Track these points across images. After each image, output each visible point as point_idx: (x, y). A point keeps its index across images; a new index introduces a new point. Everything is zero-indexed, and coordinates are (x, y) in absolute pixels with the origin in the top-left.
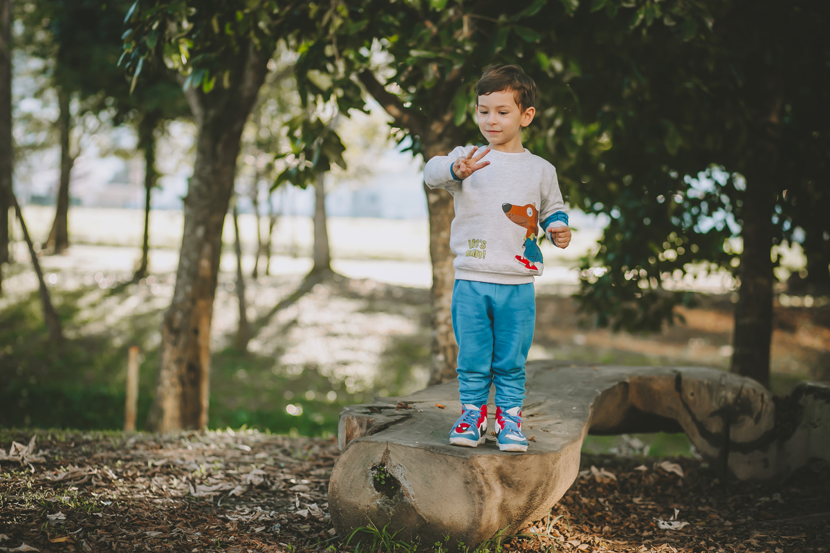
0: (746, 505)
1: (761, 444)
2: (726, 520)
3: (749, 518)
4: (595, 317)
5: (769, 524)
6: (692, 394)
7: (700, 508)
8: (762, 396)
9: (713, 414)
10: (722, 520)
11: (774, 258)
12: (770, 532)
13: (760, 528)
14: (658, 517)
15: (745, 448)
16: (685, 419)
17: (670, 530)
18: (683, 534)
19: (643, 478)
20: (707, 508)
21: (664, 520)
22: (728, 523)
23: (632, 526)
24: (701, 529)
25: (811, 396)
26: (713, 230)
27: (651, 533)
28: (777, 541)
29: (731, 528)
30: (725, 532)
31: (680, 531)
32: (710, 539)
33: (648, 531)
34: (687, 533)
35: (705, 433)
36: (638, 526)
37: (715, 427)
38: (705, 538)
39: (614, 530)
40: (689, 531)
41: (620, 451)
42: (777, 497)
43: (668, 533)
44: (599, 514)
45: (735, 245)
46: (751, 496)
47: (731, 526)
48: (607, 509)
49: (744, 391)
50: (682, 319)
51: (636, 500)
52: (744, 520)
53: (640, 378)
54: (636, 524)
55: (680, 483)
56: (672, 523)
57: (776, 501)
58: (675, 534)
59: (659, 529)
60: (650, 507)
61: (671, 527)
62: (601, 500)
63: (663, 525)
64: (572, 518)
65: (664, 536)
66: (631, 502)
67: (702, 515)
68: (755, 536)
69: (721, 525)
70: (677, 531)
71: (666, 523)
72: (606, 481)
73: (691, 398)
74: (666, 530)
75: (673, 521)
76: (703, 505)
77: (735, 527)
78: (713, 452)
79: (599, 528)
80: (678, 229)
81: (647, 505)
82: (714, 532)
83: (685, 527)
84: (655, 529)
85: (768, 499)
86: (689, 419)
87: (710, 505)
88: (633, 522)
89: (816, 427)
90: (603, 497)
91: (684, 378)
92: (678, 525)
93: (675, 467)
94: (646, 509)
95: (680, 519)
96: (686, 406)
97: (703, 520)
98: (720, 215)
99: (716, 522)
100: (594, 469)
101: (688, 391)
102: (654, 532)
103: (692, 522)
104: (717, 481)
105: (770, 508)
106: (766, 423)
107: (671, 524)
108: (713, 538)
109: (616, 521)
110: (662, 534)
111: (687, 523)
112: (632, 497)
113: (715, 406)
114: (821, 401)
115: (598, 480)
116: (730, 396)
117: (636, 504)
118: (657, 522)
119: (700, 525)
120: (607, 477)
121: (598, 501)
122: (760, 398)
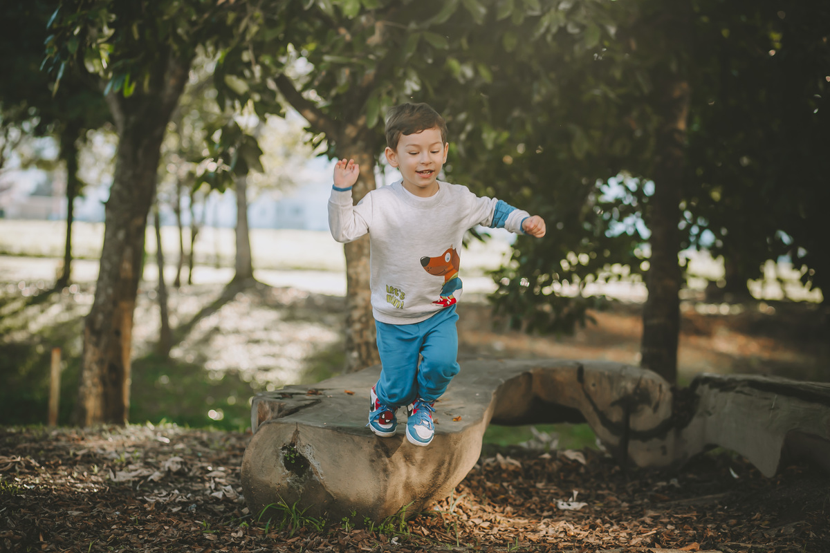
0: (644, 489)
1: (660, 431)
2: (623, 501)
3: (646, 500)
4: (508, 320)
5: (664, 505)
6: (594, 385)
7: (600, 492)
8: (660, 386)
9: (614, 404)
10: (620, 502)
11: (682, 262)
12: (664, 512)
13: (654, 508)
14: (557, 499)
15: (645, 436)
16: (587, 409)
17: (569, 510)
18: (581, 514)
19: (547, 465)
20: (606, 492)
21: (564, 501)
22: (625, 504)
23: (533, 507)
24: (599, 509)
25: (706, 386)
26: (624, 234)
27: (550, 513)
28: (670, 519)
29: (627, 509)
30: (621, 512)
31: (579, 511)
32: (606, 518)
33: (548, 511)
34: (584, 513)
35: (606, 422)
36: (539, 506)
37: (616, 416)
38: (602, 517)
39: (516, 511)
40: (587, 511)
41: (529, 444)
42: (674, 482)
43: (566, 513)
44: (503, 496)
45: (645, 251)
46: (650, 481)
47: (628, 507)
48: (510, 492)
49: (643, 382)
50: (594, 321)
51: (540, 485)
52: (639, 502)
53: (544, 369)
54: (536, 505)
55: (582, 470)
56: (571, 503)
57: (673, 486)
58: (574, 514)
59: (558, 509)
60: (552, 491)
61: (570, 508)
62: (505, 484)
63: (562, 505)
64: (476, 499)
65: (563, 515)
66: (534, 487)
67: (601, 498)
68: (649, 515)
69: (619, 506)
70: (576, 511)
71: (565, 503)
72: (511, 468)
73: (592, 389)
74: (565, 510)
75: (572, 502)
76: (602, 489)
77: (631, 508)
78: (614, 440)
79: (502, 509)
80: (589, 234)
81: (549, 489)
82: (611, 512)
83: (584, 507)
84: (555, 510)
85: (664, 484)
86: (591, 409)
87: (610, 489)
88: (534, 503)
89: (710, 414)
90: (507, 482)
91: (586, 369)
92: (577, 506)
93: (578, 456)
94: (548, 493)
95: (579, 500)
96: (588, 396)
97: (601, 502)
98: (629, 220)
99: (613, 504)
100: (499, 457)
101: (590, 382)
102: (554, 512)
103: (591, 503)
104: (617, 468)
105: (667, 492)
106: (665, 412)
107: (569, 505)
108: (609, 517)
109: (518, 502)
110: (561, 514)
111: (585, 504)
112: (535, 482)
113: (615, 396)
114: (715, 391)
115: (504, 467)
116: (630, 386)
117: (539, 489)
118: (557, 503)
119: (598, 506)
120: (512, 464)
121: (502, 486)
122: (658, 389)
